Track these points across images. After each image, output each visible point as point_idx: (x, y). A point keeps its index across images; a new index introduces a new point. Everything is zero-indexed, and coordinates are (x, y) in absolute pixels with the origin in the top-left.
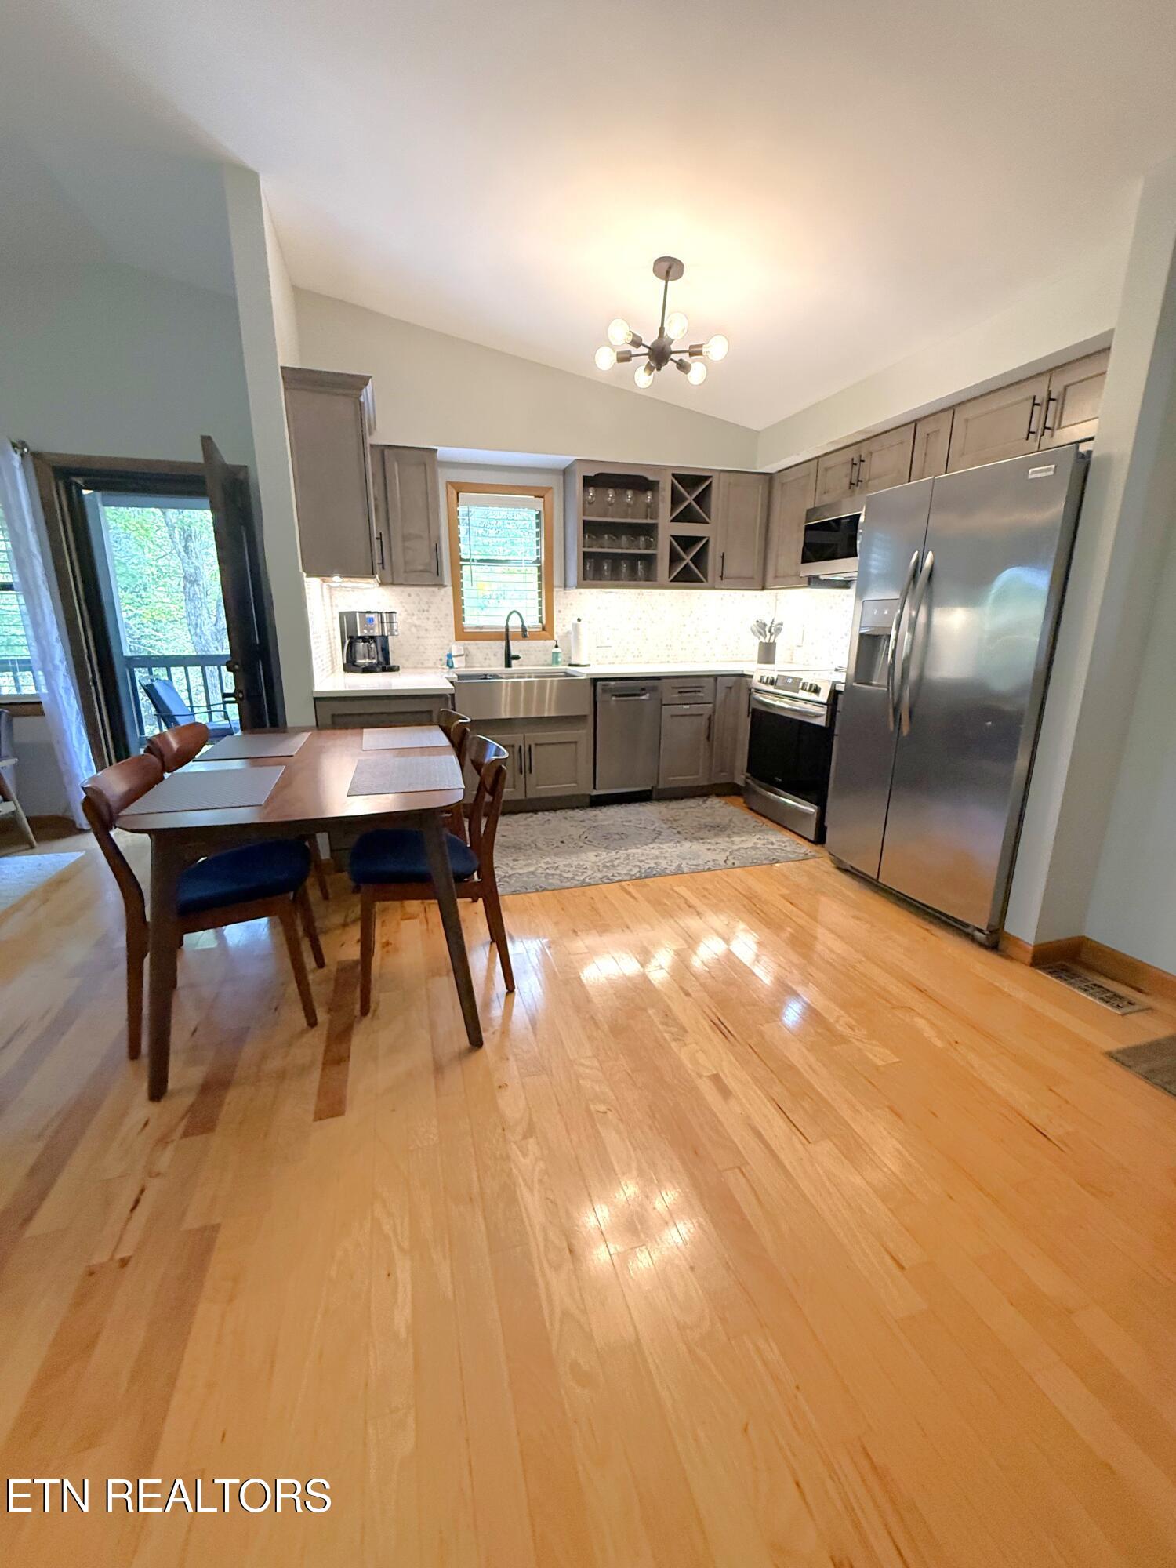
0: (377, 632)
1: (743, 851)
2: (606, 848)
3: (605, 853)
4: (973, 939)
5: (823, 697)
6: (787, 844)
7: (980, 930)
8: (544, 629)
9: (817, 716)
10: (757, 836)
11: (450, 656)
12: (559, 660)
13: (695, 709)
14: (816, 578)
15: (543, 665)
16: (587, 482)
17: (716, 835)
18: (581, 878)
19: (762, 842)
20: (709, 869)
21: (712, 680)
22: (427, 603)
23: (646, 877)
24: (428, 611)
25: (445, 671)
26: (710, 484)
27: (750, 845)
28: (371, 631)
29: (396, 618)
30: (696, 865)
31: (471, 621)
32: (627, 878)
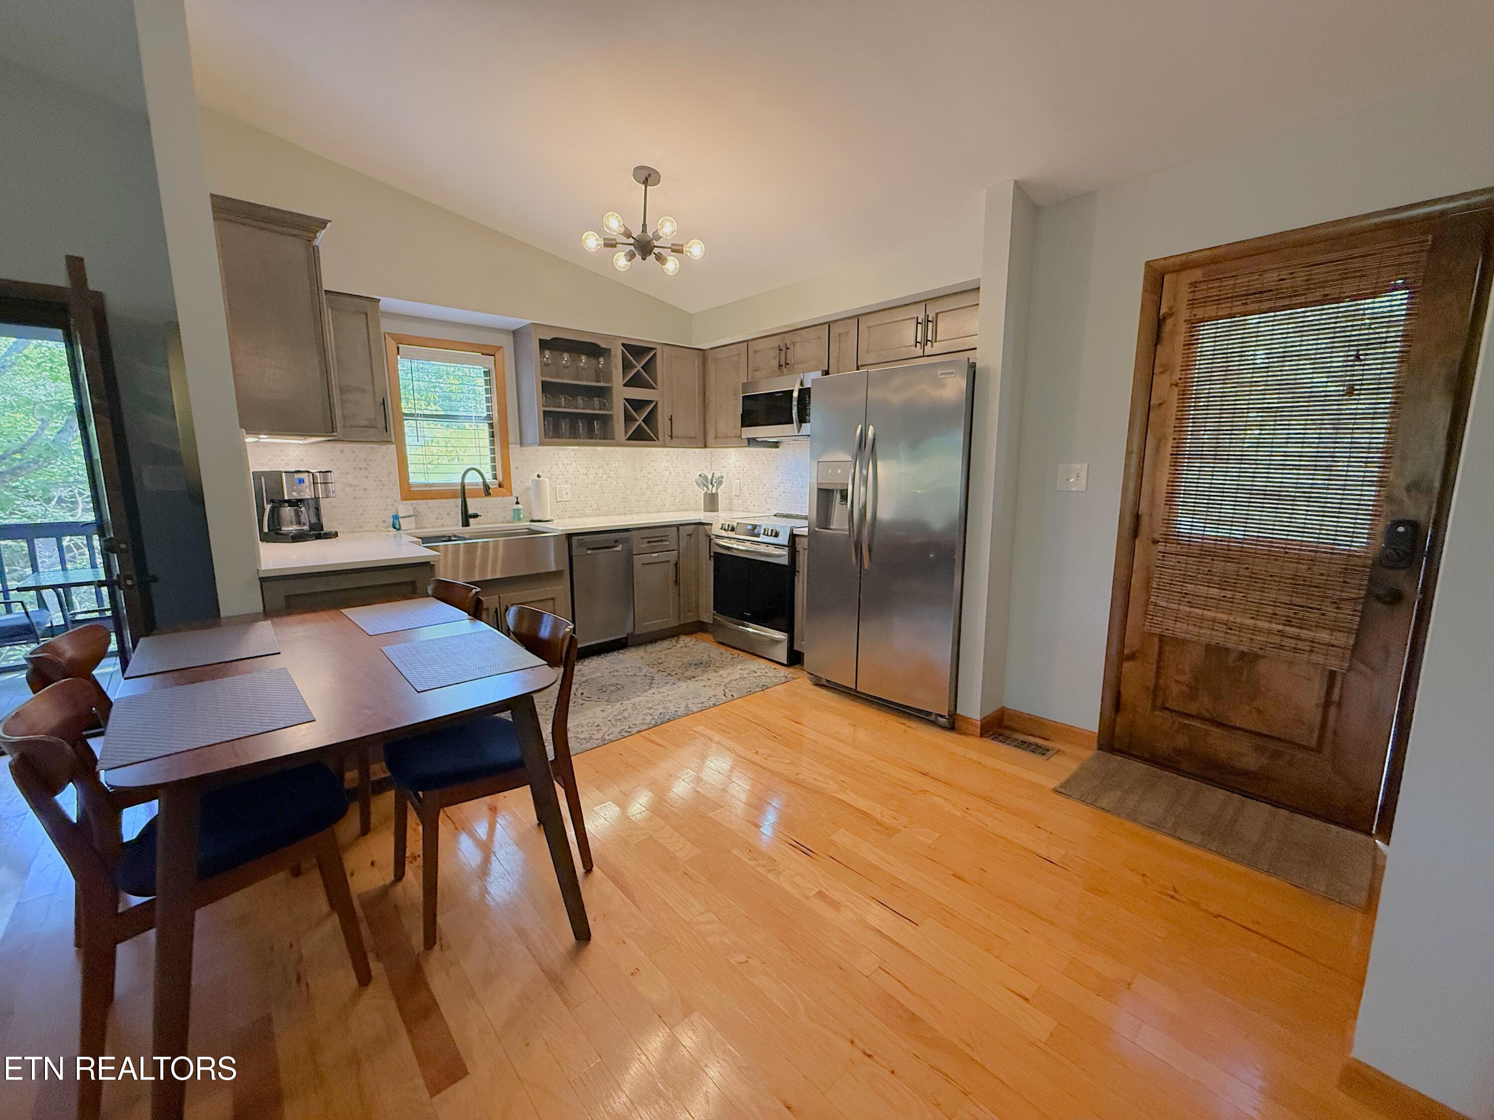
0: (308, 494)
1: (734, 683)
2: (607, 701)
3: (609, 707)
4: (934, 723)
5: (784, 539)
6: (767, 670)
7: (941, 716)
8: (500, 486)
9: (778, 556)
10: (740, 667)
11: (396, 517)
12: (522, 516)
13: (663, 556)
14: (754, 439)
15: (502, 522)
16: (544, 345)
17: (704, 671)
18: (599, 736)
19: (745, 672)
20: (715, 705)
21: (675, 529)
22: (365, 460)
23: (662, 723)
24: (366, 469)
25: (390, 534)
26: (655, 353)
27: (738, 676)
28: (302, 494)
29: (331, 477)
30: (702, 703)
31: (416, 478)
32: (645, 727)
